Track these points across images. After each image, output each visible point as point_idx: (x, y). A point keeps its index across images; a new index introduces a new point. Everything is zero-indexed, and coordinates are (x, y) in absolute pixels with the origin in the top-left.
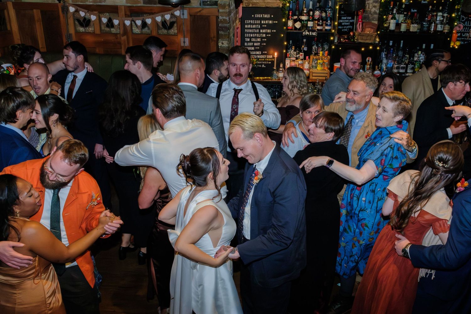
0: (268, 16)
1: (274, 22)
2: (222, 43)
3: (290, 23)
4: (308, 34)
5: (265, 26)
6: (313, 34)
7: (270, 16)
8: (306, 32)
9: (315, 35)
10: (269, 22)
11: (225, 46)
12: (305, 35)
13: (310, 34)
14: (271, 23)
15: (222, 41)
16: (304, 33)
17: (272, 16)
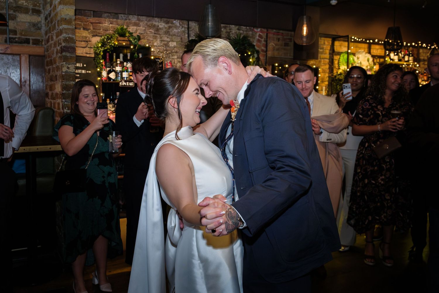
0: (80, 65)
1: (87, 72)
2: (68, 68)
3: (104, 74)
4: (125, 84)
5: (78, 75)
6: (130, 85)
7: (83, 65)
8: (123, 83)
9: (133, 86)
10: (81, 71)
11: (72, 71)
12: (122, 85)
13: (127, 85)
14: (84, 72)
15: (67, 65)
16: (121, 83)
17: (85, 65)
